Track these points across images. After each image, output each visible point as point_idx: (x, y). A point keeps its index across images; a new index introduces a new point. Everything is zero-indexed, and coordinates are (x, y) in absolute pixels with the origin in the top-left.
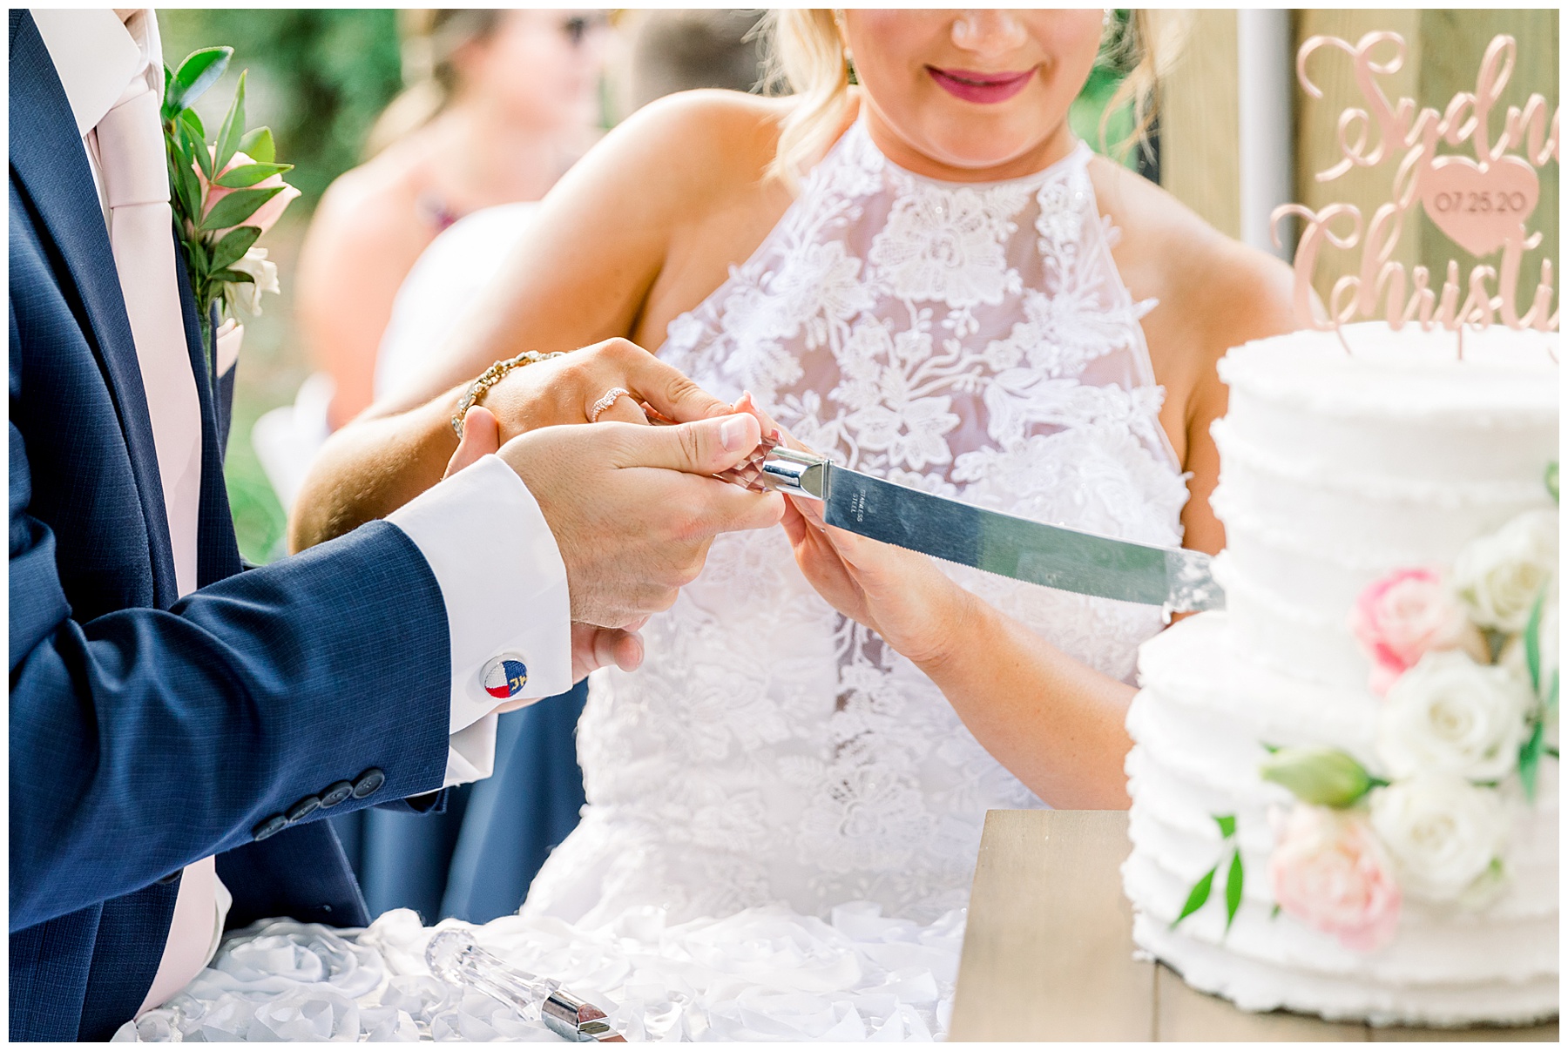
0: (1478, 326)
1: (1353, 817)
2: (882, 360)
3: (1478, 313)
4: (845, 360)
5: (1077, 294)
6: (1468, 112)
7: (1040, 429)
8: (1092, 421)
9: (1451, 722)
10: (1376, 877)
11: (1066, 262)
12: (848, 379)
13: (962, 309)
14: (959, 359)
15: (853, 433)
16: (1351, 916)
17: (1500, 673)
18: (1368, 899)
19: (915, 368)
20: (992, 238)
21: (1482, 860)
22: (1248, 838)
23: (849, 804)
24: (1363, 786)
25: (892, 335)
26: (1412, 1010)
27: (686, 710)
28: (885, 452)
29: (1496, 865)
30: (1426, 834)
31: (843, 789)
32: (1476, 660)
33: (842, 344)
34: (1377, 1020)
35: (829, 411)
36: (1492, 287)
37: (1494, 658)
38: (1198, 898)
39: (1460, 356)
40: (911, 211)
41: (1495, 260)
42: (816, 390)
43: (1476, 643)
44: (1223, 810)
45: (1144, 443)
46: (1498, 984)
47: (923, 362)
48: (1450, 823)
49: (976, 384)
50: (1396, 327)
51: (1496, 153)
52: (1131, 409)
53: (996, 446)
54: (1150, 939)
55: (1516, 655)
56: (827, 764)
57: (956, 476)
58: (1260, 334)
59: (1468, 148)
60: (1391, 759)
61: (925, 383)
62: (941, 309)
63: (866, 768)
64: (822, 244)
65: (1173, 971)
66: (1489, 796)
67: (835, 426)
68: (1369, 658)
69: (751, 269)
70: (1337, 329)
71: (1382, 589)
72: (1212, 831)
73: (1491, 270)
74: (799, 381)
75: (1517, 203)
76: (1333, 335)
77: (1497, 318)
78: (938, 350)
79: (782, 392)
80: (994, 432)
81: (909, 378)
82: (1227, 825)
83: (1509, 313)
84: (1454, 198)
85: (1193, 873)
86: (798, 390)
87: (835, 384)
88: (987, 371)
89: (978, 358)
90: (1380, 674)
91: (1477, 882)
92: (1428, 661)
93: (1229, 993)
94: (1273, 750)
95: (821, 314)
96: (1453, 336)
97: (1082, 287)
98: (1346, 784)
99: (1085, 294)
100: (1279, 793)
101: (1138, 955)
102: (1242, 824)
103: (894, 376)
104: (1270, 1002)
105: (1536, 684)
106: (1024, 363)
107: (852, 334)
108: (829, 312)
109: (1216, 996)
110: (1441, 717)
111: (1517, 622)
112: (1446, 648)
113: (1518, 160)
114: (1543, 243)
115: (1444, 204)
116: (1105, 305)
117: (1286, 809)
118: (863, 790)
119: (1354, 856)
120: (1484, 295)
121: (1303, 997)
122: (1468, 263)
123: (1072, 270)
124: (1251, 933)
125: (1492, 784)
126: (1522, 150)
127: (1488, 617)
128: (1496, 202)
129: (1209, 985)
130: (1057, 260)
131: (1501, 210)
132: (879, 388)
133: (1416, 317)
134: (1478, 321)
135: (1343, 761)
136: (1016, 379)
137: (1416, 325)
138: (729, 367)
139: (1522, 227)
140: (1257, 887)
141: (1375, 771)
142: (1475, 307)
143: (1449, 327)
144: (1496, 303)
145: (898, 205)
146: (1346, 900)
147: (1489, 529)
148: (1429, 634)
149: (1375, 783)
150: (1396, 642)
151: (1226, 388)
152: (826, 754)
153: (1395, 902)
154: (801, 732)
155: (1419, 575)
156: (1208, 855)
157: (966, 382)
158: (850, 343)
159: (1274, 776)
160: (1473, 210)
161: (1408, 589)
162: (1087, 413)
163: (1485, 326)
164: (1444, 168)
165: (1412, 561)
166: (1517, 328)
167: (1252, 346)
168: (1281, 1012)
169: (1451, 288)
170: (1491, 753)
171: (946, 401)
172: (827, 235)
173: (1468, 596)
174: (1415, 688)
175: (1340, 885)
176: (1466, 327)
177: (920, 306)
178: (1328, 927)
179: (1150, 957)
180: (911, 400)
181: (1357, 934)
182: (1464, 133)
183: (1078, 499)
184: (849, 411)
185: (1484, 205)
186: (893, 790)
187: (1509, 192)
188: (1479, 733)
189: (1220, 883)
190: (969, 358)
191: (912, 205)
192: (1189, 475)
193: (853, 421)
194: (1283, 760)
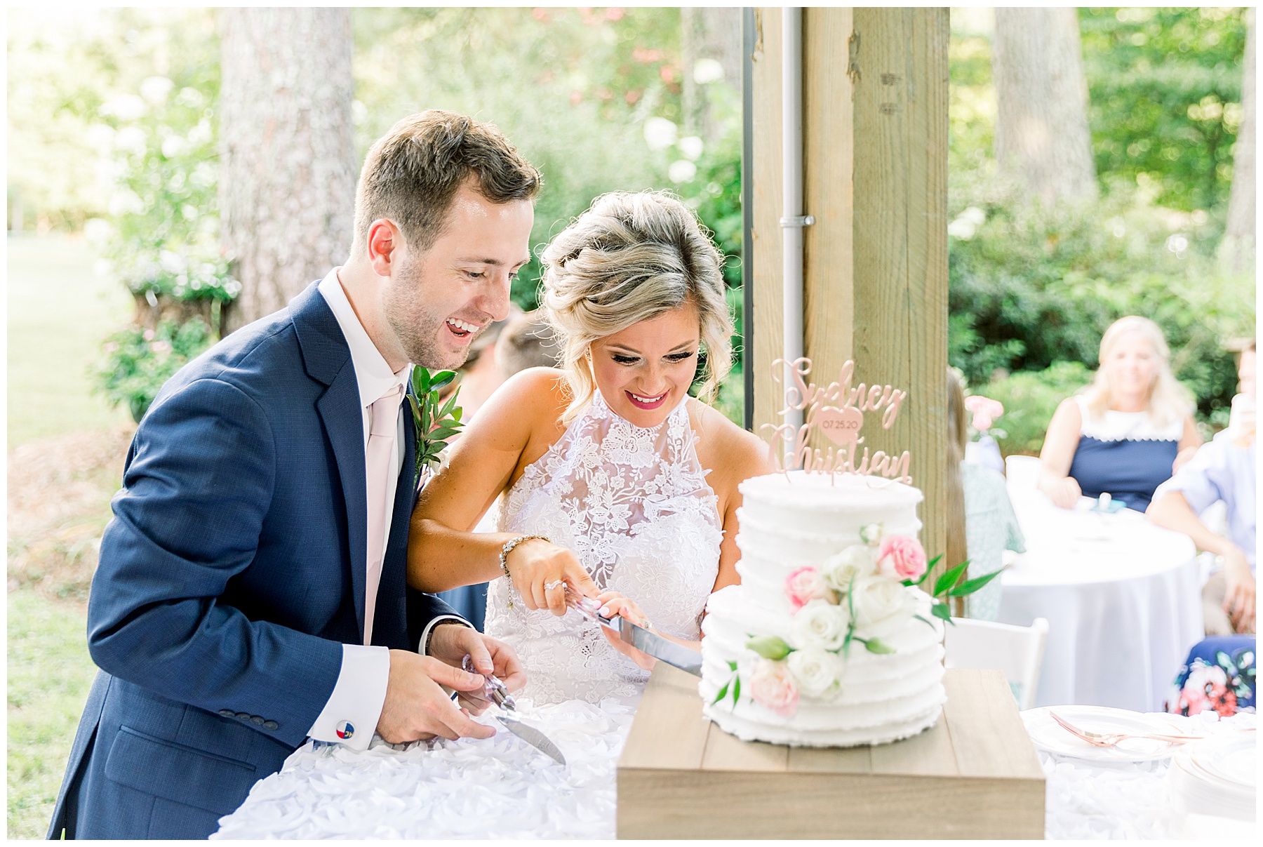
0: (840, 473)
1: (781, 664)
2: (605, 488)
3: (839, 468)
4: (590, 485)
5: (681, 464)
6: (835, 389)
7: (664, 513)
8: (684, 510)
9: (819, 627)
10: (789, 687)
11: (677, 448)
12: (591, 494)
13: (637, 469)
14: (634, 489)
15: (592, 517)
16: (779, 702)
17: (838, 608)
18: (786, 696)
19: (617, 491)
20: (650, 440)
21: (830, 681)
22: (743, 671)
23: (588, 655)
24: (787, 651)
25: (609, 477)
26: (806, 741)
27: (525, 619)
28: (603, 525)
29: (837, 683)
30: (810, 670)
31: (586, 649)
32: (831, 603)
33: (590, 480)
34: (793, 744)
35: (583, 506)
36: (845, 458)
37: (838, 603)
38: (722, 694)
39: (833, 485)
40: (617, 428)
41: (846, 447)
42: (578, 498)
43: (831, 597)
44: (731, 659)
45: (706, 518)
46: (839, 731)
47: (621, 489)
48: (818, 667)
49: (639, 499)
50: (808, 473)
51: (846, 406)
52: (700, 504)
53: (647, 520)
54: (709, 713)
55: (845, 602)
56: (580, 639)
57: (631, 533)
58: (759, 475)
59: (835, 403)
60: (795, 642)
61: (620, 498)
62: (629, 468)
63: (596, 641)
64: (583, 437)
65: (717, 724)
66: (834, 655)
67: (585, 512)
68: (790, 602)
69: (557, 447)
70: (785, 472)
71: (795, 574)
72: (728, 667)
73: (845, 451)
74: (572, 493)
75: (854, 425)
76: (784, 475)
77: (847, 469)
78: (627, 485)
79: (564, 497)
80: (645, 515)
81: (613, 496)
82: (734, 666)
83: (852, 467)
84: (830, 424)
85: (721, 685)
86: (571, 496)
87: (586, 496)
88: (644, 494)
89: (641, 488)
90: (793, 607)
91: (829, 689)
92: (811, 603)
93: (736, 733)
94: (751, 637)
95: (582, 465)
96: (830, 476)
97: (683, 461)
98: (779, 651)
99: (684, 465)
100: (754, 654)
101: (704, 718)
102: (739, 666)
103: (609, 494)
104: (752, 738)
105: (851, 613)
106: (659, 492)
107: (594, 475)
108: (585, 465)
109: (732, 735)
110: (816, 625)
111: (844, 589)
112: (819, 598)
113: (856, 409)
114: (865, 441)
115: (826, 425)
116: (691, 470)
117: (756, 660)
118: (594, 650)
119: (781, 679)
120: (842, 461)
121: (765, 736)
122: (836, 449)
123: (679, 451)
124: (743, 709)
125: (836, 652)
126: (856, 405)
127: (836, 586)
128: (847, 425)
129: (730, 730)
130: (673, 447)
131: (848, 428)
132: (602, 499)
133: (816, 469)
134: (840, 471)
135: (779, 642)
136: (655, 497)
137: (816, 471)
138: (544, 487)
139: (857, 435)
140: (745, 691)
141: (792, 646)
142: (839, 465)
143: (829, 473)
144: (847, 464)
145: (612, 426)
146: (778, 696)
147: (837, 552)
148: (812, 592)
149: (791, 650)
150: (800, 595)
151: (741, 496)
152: (580, 635)
153: (795, 698)
154: (570, 628)
155: (810, 569)
156: (728, 677)
157: (634, 498)
158: (594, 479)
159: (751, 647)
160: (837, 428)
161: (805, 574)
162: (683, 507)
163: (842, 473)
164: (827, 411)
165: (808, 564)
166: (855, 474)
167: (754, 479)
168: (756, 741)
169: (829, 457)
170: (835, 639)
171: (627, 506)
172: (586, 433)
173: (828, 578)
174: (806, 612)
175: (775, 691)
176: (835, 472)
177: (621, 466)
178: (771, 707)
179: (709, 719)
180: (613, 505)
181: (783, 710)
182: (834, 398)
183: (680, 541)
184: (591, 508)
185: (842, 426)
186: (606, 650)
187: (851, 421)
188: (830, 631)
189: (731, 689)
190: (637, 488)
191: (618, 426)
192: (724, 531)
193: (591, 512)
194: (754, 641)
